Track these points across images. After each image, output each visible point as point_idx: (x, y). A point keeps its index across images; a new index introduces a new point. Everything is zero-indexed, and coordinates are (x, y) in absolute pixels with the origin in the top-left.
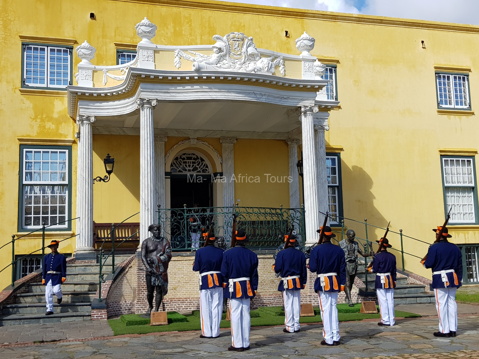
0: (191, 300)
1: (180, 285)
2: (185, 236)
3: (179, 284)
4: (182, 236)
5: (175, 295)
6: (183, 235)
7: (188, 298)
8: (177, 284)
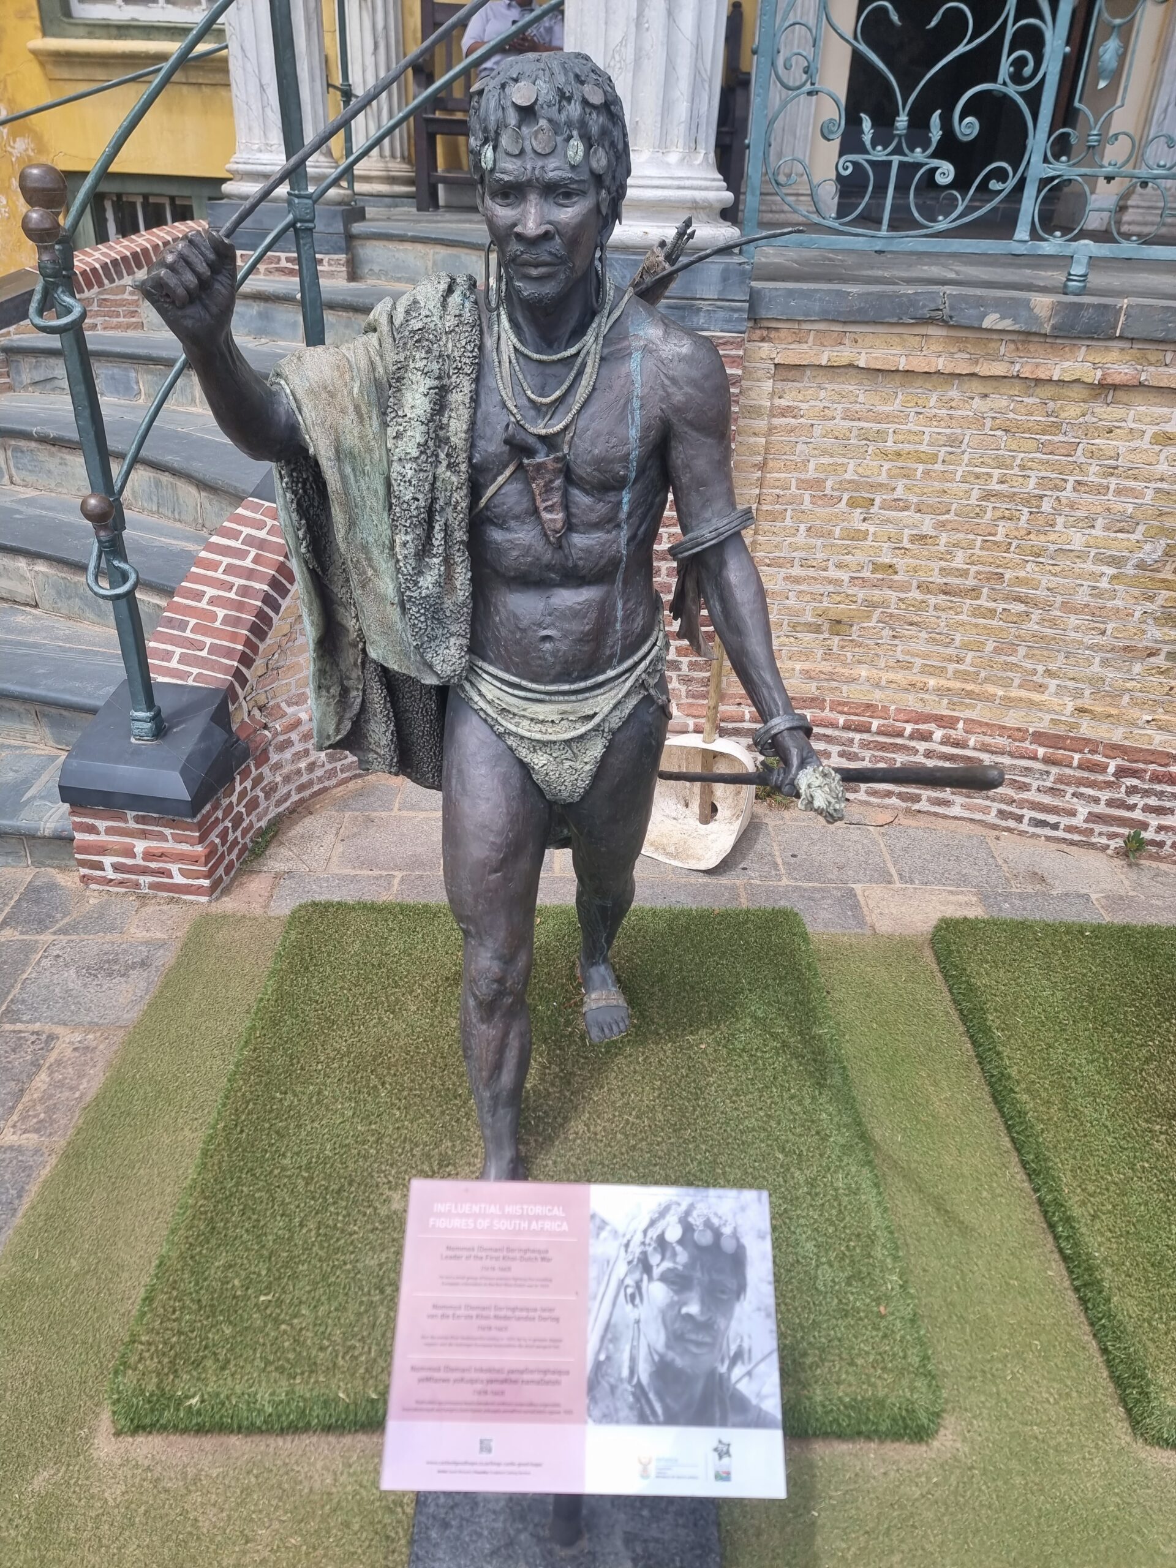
0: (957, 744)
1: (884, 604)
2: (1034, 98)
3: (876, 594)
4: (1003, 83)
5: (831, 676)
6: (1017, 78)
7: (941, 721)
8: (861, 595)
